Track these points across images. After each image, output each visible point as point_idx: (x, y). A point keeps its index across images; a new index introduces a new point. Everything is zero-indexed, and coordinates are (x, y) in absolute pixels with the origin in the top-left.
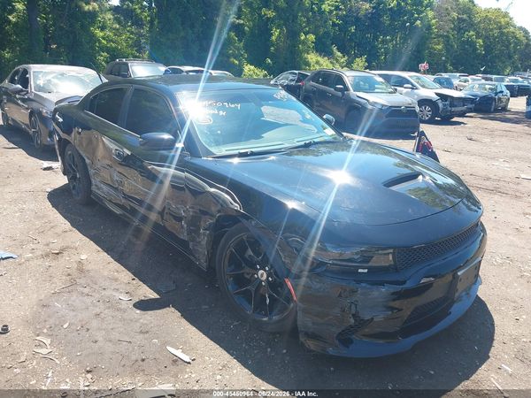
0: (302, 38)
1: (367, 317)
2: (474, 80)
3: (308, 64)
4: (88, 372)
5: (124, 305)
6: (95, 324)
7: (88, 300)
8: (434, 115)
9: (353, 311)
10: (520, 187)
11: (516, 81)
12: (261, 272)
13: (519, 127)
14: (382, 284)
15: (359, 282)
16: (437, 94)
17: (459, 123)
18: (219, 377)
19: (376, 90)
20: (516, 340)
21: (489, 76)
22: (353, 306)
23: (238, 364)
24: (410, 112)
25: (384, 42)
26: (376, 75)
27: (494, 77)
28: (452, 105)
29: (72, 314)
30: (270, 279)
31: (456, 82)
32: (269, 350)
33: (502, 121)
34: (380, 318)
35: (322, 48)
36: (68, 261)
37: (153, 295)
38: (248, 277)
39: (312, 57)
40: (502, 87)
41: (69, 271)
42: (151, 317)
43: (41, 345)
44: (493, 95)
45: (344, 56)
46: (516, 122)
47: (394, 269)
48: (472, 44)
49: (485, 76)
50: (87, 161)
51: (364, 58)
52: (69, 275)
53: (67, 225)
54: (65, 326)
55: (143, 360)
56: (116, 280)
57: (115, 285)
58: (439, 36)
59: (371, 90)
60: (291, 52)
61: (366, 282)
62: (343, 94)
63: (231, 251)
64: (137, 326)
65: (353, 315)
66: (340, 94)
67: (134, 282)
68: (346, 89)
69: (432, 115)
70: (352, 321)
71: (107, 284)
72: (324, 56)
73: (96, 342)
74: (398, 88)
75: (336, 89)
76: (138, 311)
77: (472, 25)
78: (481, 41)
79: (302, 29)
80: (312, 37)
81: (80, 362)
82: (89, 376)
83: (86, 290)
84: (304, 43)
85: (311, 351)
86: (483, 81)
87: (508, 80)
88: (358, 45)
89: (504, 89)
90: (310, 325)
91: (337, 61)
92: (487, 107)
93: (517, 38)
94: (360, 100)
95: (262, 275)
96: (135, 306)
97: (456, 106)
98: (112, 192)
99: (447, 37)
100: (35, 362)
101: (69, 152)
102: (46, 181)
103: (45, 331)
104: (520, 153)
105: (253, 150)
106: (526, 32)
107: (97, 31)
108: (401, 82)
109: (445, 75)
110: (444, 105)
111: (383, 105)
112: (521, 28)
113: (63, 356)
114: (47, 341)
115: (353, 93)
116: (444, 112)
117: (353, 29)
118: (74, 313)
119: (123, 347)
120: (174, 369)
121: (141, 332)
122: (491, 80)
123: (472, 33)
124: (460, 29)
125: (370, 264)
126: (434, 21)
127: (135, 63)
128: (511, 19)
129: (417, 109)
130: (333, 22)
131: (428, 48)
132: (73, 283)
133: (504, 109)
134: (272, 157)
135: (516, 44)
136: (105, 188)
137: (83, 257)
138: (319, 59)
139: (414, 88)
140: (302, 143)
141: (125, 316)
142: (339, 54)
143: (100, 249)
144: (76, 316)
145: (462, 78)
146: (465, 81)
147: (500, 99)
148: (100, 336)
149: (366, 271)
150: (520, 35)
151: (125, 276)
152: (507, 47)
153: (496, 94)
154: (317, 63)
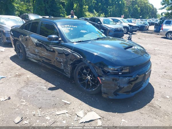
0: (84, 7)
1: (122, 87)
2: (138, 21)
3: (86, 16)
4: (40, 108)
5: (45, 90)
6: (37, 95)
7: (34, 89)
8: (128, 31)
9: (118, 85)
10: (155, 52)
11: (150, 21)
12: (89, 76)
13: (153, 35)
14: (126, 77)
15: (119, 77)
16: (128, 25)
17: (135, 34)
18: (79, 107)
19: (110, 24)
20: (161, 92)
21: (142, 19)
22: (118, 84)
23: (84, 103)
24: (121, 30)
25: (110, 8)
26: (110, 19)
27: (144, 20)
28: (133, 28)
29: (29, 93)
30: (91, 78)
31: (133, 21)
32: (92, 99)
33: (147, 33)
34: (126, 86)
35: (90, 10)
36: (24, 78)
37: (53, 86)
38: (84, 79)
39: (87, 13)
40: (147, 22)
41: (25, 81)
42: (54, 92)
43: (22, 102)
44: (144, 25)
45: (97, 13)
46: (151, 33)
47: (129, 73)
48: (136, 9)
49: (141, 19)
50: (25, 46)
51: (104, 14)
52: (25, 82)
53: (20, 67)
54: (29, 96)
55: (56, 104)
56: (41, 82)
57: (41, 84)
58: (126, 7)
59: (109, 23)
60: (81, 12)
61: (122, 76)
62: (100, 25)
63: (79, 71)
64: (51, 95)
65: (118, 86)
66: (99, 25)
67: (47, 83)
68: (101, 23)
69: (127, 32)
70: (118, 88)
71: (38, 84)
72: (91, 13)
73: (39, 100)
74: (117, 23)
75: (98, 23)
76: (50, 91)
77: (136, 3)
78: (139, 8)
79: (84, 4)
80: (87, 7)
81: (36, 106)
82: (40, 109)
83: (32, 86)
84: (85, 9)
85: (105, 98)
86: (141, 21)
87: (148, 21)
88: (102, 9)
89: (147, 23)
90: (105, 90)
91: (95, 15)
92: (142, 29)
93: (150, 7)
94: (105, 26)
95: (89, 77)
96: (48, 89)
97: (134, 28)
98: (34, 56)
99: (129, 7)
100: (22, 107)
101: (18, 44)
102: (8, 54)
103: (23, 98)
104: (154, 42)
105: (83, 40)
106: (153, 6)
107: (15, 4)
108: (117, 21)
109: (129, 19)
110: (131, 28)
111: (113, 28)
112: (151, 4)
113: (30, 105)
114: (24, 101)
115: (103, 24)
116: (131, 30)
117: (100, 4)
118: (30, 92)
119: (48, 101)
120: (65, 106)
121: (53, 97)
122: (143, 20)
123: (136, 5)
124: (133, 4)
125: (122, 72)
126: (125, 2)
127: (31, 15)
128: (148, 1)
129: (123, 29)
130: (94, 2)
131: (124, 11)
132: (27, 84)
133: (147, 30)
134: (90, 42)
135: (150, 10)
136: (31, 55)
137: (28, 76)
138: (90, 14)
139: (121, 23)
140: (97, 38)
141: (46, 92)
142: (96, 12)
143: (33, 74)
144: (31, 93)
145: (134, 20)
146: (135, 21)
147: (146, 26)
148: (40, 98)
149: (121, 73)
150: (151, 6)
151: (43, 81)
152: (147, 10)
153: (145, 25)
154: (89, 15)
